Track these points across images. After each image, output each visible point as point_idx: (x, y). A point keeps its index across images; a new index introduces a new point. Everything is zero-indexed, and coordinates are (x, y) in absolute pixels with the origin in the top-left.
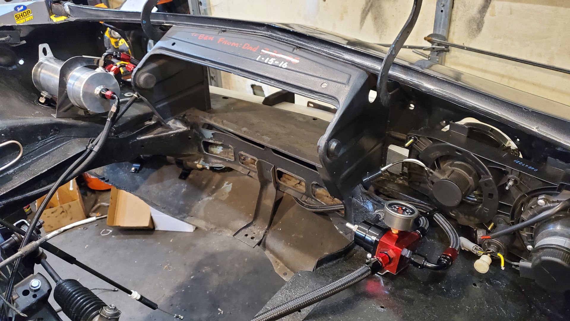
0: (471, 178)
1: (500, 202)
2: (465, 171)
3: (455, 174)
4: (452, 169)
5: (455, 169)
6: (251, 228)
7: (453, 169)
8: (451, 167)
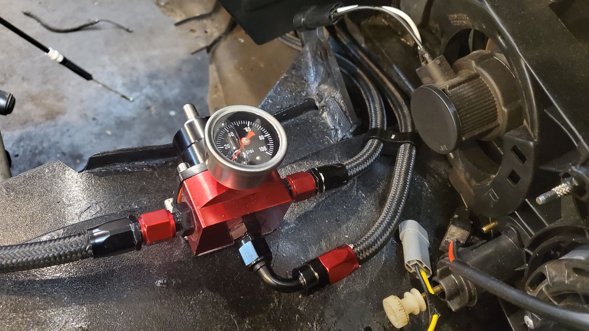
0: (506, 110)
1: (526, 200)
2: (501, 89)
3: (472, 87)
4: (476, 69)
5: (482, 74)
6: (206, 22)
7: (479, 71)
8: (478, 63)
